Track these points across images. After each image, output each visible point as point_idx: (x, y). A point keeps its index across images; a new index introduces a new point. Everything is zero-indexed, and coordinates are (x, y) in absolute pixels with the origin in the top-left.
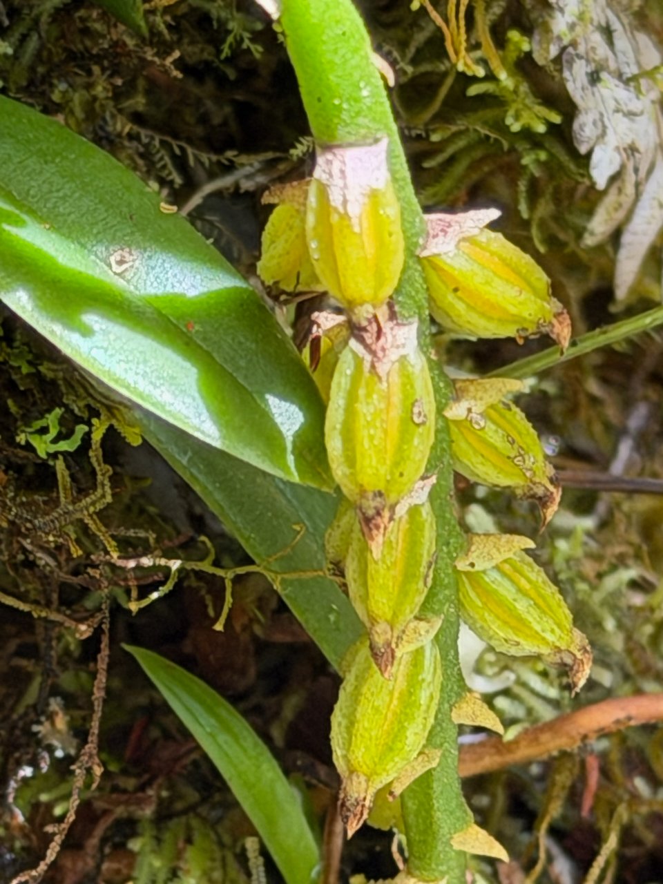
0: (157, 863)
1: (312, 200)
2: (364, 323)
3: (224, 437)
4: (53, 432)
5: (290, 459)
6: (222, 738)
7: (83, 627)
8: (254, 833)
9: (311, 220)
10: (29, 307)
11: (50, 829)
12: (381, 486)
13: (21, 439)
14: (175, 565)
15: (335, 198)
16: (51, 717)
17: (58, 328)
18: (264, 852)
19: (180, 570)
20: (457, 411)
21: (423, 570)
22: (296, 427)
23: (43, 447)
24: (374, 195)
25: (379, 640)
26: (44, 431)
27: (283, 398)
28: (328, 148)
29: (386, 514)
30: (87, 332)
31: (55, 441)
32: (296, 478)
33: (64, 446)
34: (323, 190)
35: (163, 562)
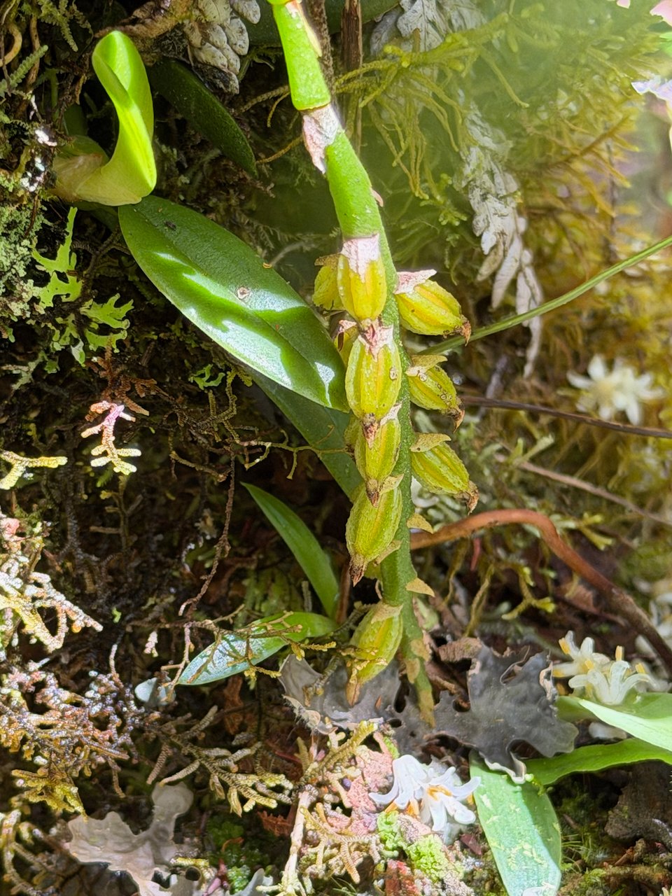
0: (257, 592)
1: (341, 266)
2: (366, 329)
3: (293, 384)
4: (207, 377)
5: (328, 396)
6: (292, 531)
7: (221, 476)
8: (306, 579)
9: (340, 276)
10: (196, 316)
11: (203, 578)
12: (374, 411)
13: (191, 379)
14: (268, 445)
15: (352, 264)
16: (204, 519)
17: (210, 328)
18: (311, 588)
19: (271, 448)
20: (412, 372)
21: (394, 452)
22: (331, 379)
23: (202, 383)
24: (372, 263)
25: (371, 488)
26: (203, 376)
27: (325, 364)
28: (349, 239)
29: (376, 425)
30: (225, 330)
31: (208, 381)
32: (330, 406)
33: (212, 384)
34: (346, 260)
35: (262, 443)
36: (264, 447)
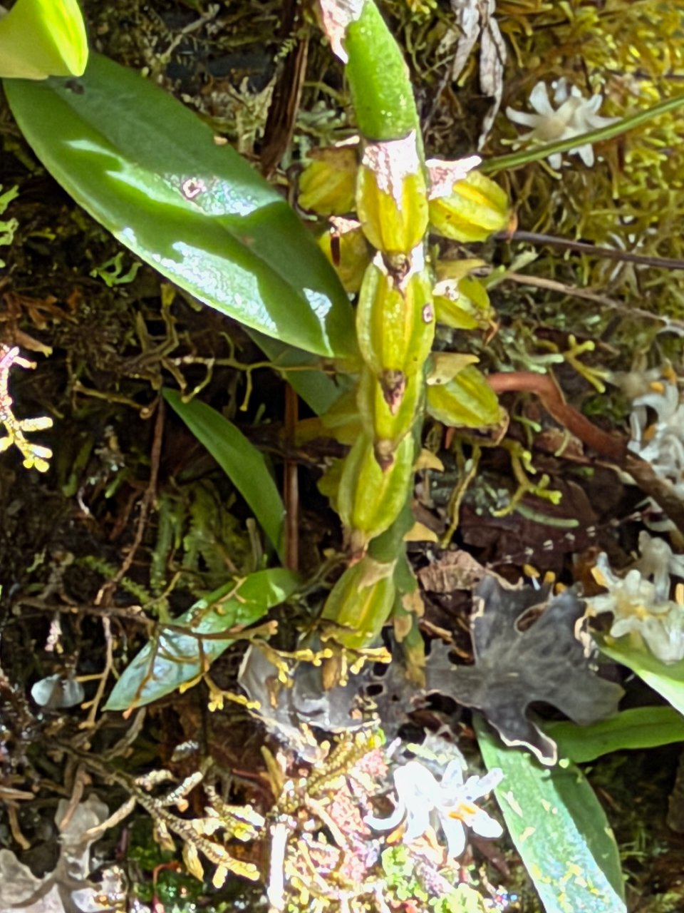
0: (174, 519)
1: (361, 178)
2: (399, 267)
4: (118, 270)
5: (326, 339)
7: (146, 410)
8: (252, 515)
9: (360, 194)
12: (400, 368)
13: (94, 273)
14: (210, 363)
15: (382, 182)
16: (107, 442)
18: (259, 527)
19: (215, 367)
20: (440, 289)
22: (327, 311)
23: (109, 279)
24: (409, 178)
25: (383, 452)
26: (111, 269)
27: (315, 289)
28: (374, 141)
29: (403, 386)
30: (178, 258)
31: (119, 276)
32: (331, 354)
33: (126, 279)
34: (371, 175)
35: (200, 360)
36: (204, 367)
